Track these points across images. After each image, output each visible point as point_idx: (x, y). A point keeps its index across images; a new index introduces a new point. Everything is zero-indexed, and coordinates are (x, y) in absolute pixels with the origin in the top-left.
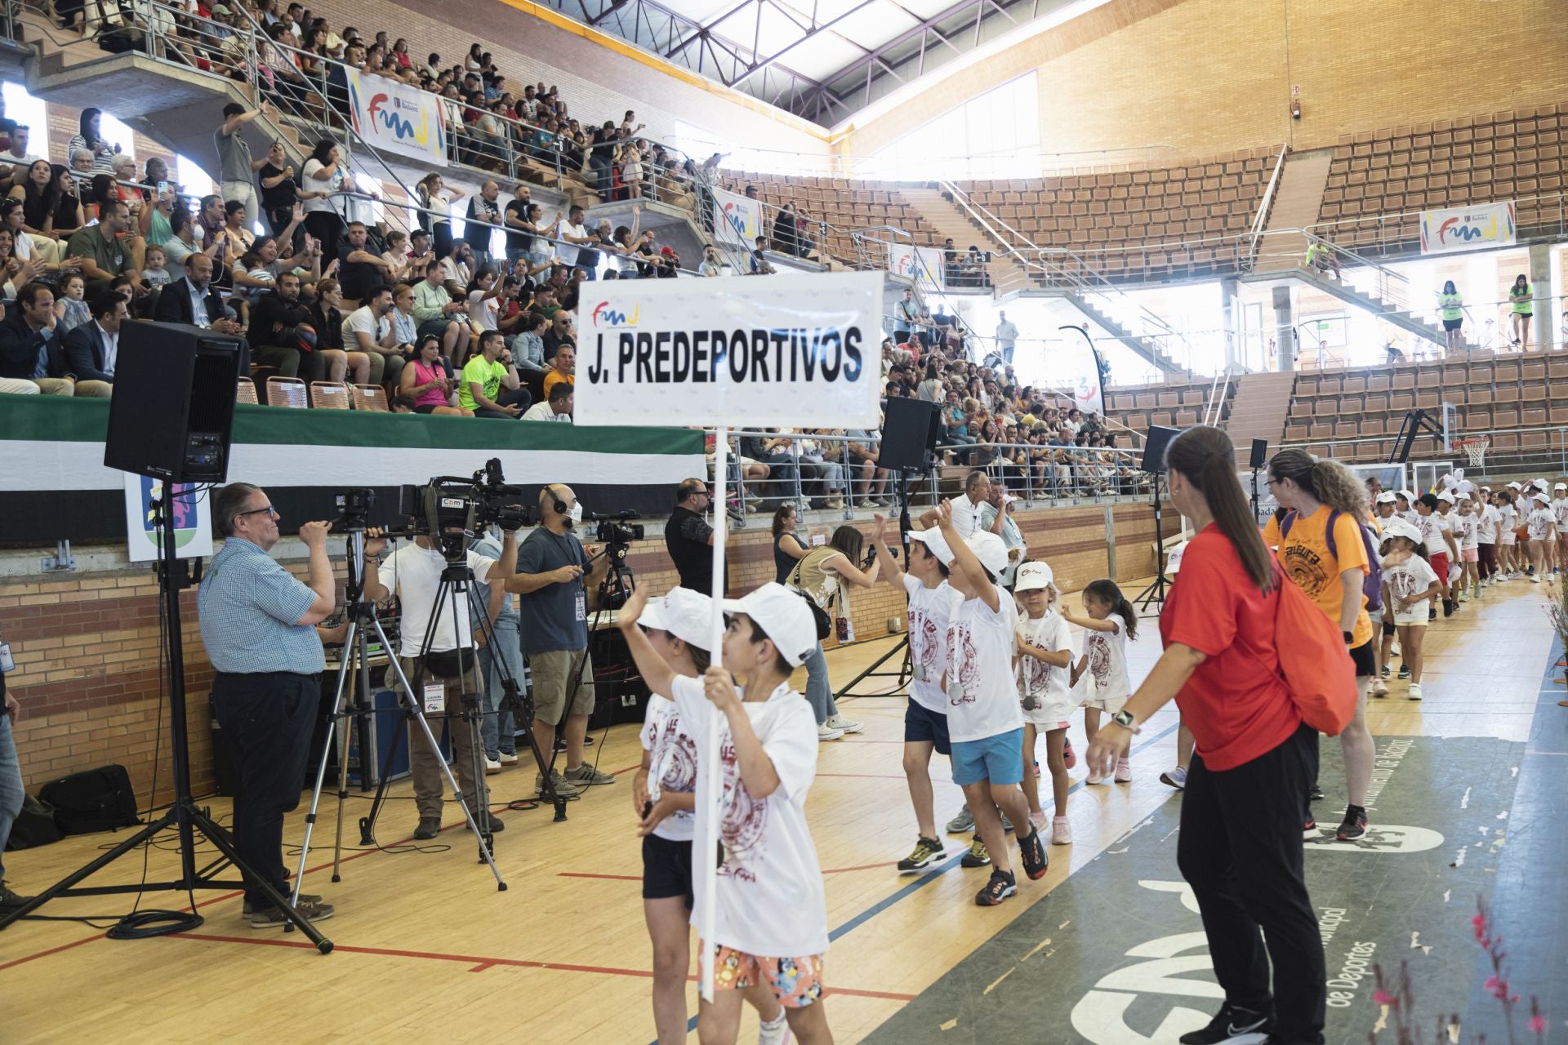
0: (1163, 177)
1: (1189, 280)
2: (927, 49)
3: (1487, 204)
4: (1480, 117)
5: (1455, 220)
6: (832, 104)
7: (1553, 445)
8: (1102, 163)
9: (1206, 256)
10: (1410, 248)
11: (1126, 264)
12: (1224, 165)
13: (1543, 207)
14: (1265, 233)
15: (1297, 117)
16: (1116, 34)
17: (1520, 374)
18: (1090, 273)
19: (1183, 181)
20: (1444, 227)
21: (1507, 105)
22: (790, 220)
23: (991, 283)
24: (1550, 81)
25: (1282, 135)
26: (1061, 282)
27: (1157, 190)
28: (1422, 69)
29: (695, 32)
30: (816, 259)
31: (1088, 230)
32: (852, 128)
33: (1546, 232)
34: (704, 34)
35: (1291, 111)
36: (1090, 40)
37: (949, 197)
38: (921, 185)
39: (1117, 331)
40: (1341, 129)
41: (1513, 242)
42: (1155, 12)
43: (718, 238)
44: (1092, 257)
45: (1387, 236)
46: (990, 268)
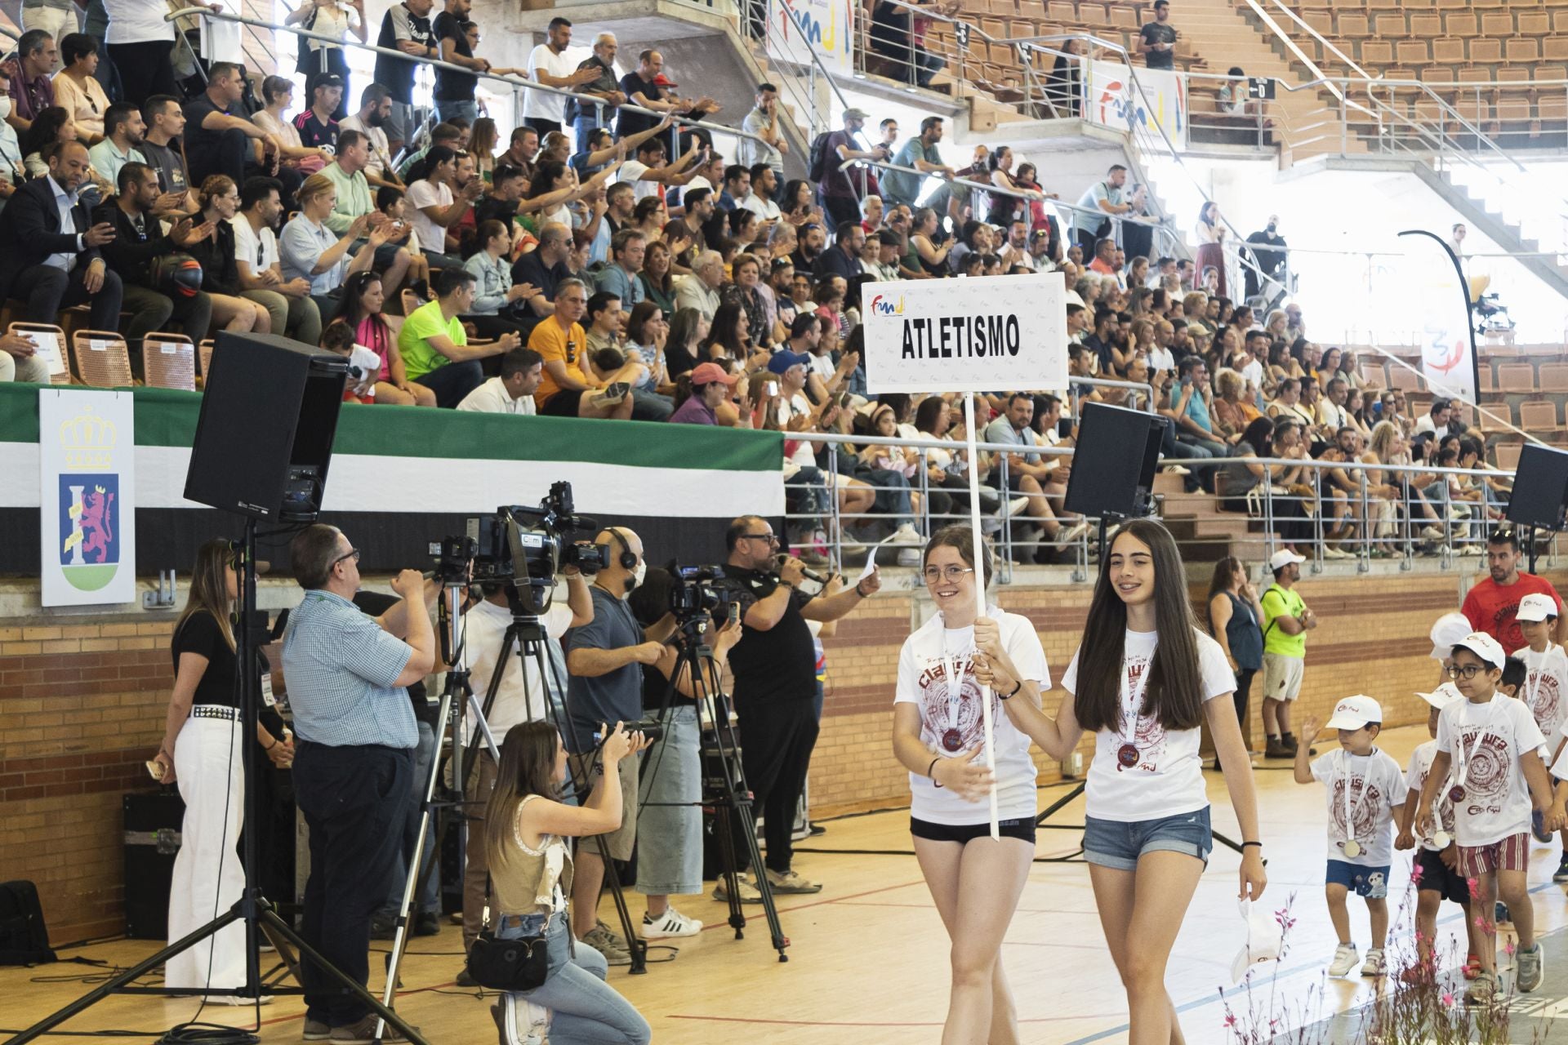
11: (1534, 112)
18: (1463, 128)
22: (901, 19)
23: (1275, 139)
26: (1408, 139)
30: (945, 89)
31: (1466, 39)
39: (1510, 241)
43: (773, 54)
44: (1469, 94)
46: (1275, 111)
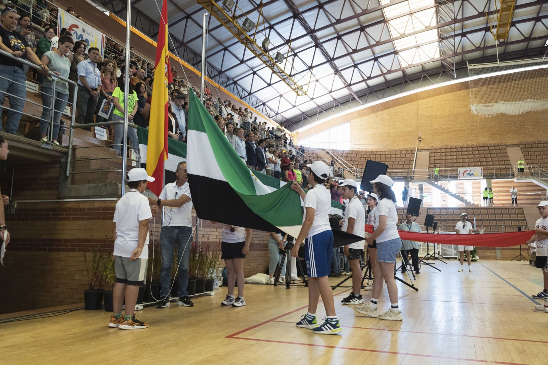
0: (384, 153)
1: (396, 180)
2: (319, 113)
3: (474, 168)
4: (468, 145)
5: (467, 171)
6: (291, 125)
7: (499, 231)
8: (368, 148)
9: (406, 174)
10: (455, 177)
12: (401, 151)
13: (488, 169)
14: (416, 170)
15: (420, 141)
16: (372, 115)
17: (487, 212)
19: (390, 154)
20: (464, 172)
21: (475, 143)
24: (486, 138)
25: (415, 145)
27: (384, 156)
28: (453, 131)
29: (261, 103)
32: (298, 132)
33: (490, 176)
34: (264, 104)
35: (418, 139)
36: (365, 115)
37: (328, 153)
38: (319, 149)
40: (432, 145)
41: (482, 178)
42: (383, 110)
45: (449, 173)
46: (345, 173)
